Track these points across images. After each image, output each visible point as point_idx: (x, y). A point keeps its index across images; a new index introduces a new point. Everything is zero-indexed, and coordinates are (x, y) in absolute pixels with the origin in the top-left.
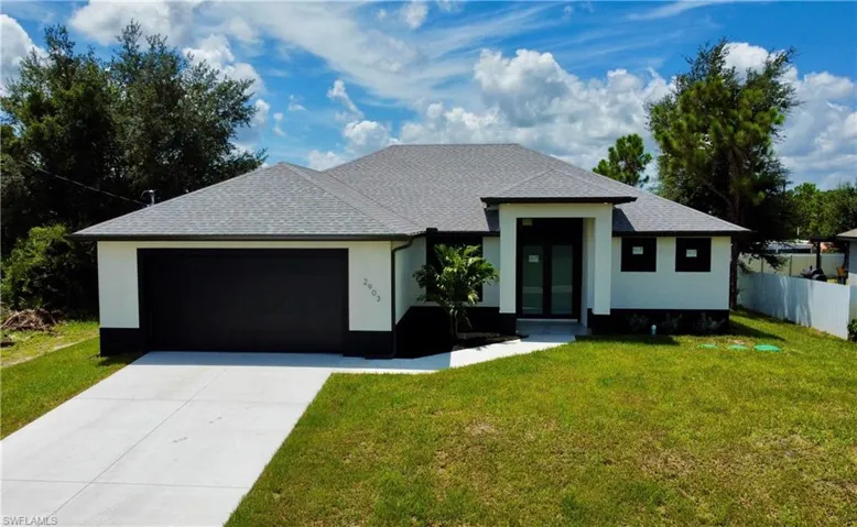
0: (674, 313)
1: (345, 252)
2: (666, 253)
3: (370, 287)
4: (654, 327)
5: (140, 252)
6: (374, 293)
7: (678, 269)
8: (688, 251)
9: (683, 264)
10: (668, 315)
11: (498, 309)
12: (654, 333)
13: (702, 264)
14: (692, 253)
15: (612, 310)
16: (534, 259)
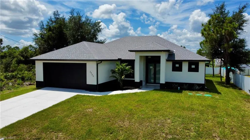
0: (186, 84)
1: (86, 64)
2: (185, 66)
3: (91, 73)
4: (179, 88)
5: (44, 63)
6: (92, 75)
7: (189, 71)
8: (192, 66)
9: (190, 70)
10: (184, 84)
11: (134, 80)
12: (179, 89)
13: (196, 70)
14: (193, 67)
15: (166, 82)
16: (151, 67)
